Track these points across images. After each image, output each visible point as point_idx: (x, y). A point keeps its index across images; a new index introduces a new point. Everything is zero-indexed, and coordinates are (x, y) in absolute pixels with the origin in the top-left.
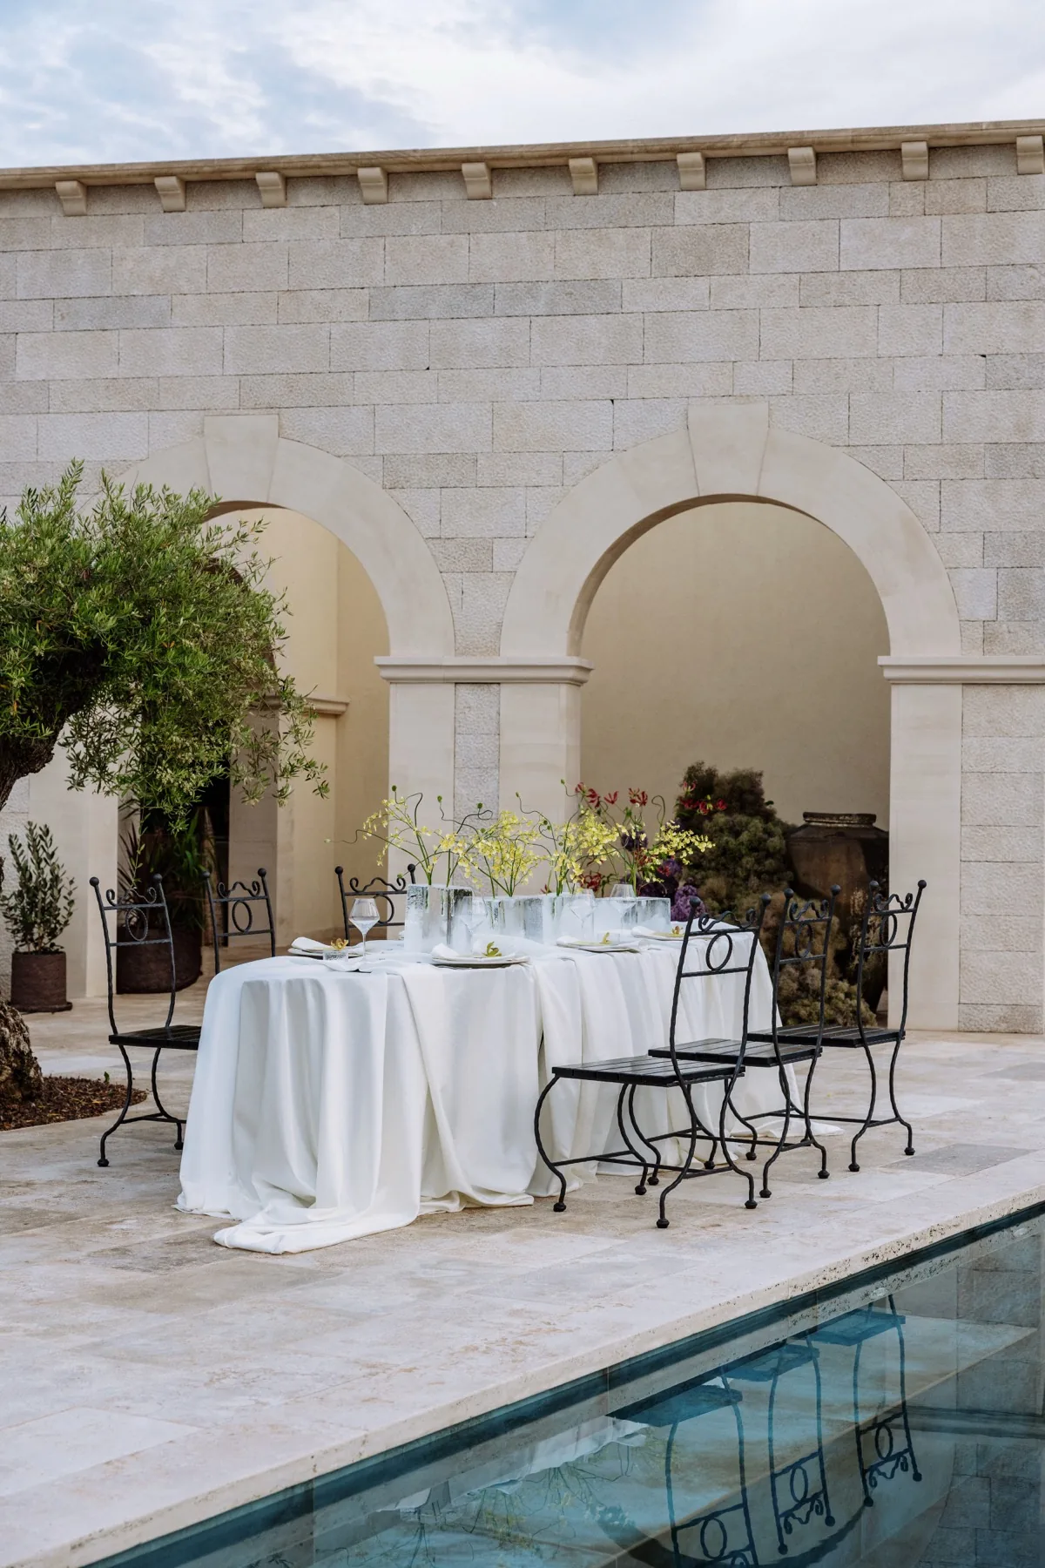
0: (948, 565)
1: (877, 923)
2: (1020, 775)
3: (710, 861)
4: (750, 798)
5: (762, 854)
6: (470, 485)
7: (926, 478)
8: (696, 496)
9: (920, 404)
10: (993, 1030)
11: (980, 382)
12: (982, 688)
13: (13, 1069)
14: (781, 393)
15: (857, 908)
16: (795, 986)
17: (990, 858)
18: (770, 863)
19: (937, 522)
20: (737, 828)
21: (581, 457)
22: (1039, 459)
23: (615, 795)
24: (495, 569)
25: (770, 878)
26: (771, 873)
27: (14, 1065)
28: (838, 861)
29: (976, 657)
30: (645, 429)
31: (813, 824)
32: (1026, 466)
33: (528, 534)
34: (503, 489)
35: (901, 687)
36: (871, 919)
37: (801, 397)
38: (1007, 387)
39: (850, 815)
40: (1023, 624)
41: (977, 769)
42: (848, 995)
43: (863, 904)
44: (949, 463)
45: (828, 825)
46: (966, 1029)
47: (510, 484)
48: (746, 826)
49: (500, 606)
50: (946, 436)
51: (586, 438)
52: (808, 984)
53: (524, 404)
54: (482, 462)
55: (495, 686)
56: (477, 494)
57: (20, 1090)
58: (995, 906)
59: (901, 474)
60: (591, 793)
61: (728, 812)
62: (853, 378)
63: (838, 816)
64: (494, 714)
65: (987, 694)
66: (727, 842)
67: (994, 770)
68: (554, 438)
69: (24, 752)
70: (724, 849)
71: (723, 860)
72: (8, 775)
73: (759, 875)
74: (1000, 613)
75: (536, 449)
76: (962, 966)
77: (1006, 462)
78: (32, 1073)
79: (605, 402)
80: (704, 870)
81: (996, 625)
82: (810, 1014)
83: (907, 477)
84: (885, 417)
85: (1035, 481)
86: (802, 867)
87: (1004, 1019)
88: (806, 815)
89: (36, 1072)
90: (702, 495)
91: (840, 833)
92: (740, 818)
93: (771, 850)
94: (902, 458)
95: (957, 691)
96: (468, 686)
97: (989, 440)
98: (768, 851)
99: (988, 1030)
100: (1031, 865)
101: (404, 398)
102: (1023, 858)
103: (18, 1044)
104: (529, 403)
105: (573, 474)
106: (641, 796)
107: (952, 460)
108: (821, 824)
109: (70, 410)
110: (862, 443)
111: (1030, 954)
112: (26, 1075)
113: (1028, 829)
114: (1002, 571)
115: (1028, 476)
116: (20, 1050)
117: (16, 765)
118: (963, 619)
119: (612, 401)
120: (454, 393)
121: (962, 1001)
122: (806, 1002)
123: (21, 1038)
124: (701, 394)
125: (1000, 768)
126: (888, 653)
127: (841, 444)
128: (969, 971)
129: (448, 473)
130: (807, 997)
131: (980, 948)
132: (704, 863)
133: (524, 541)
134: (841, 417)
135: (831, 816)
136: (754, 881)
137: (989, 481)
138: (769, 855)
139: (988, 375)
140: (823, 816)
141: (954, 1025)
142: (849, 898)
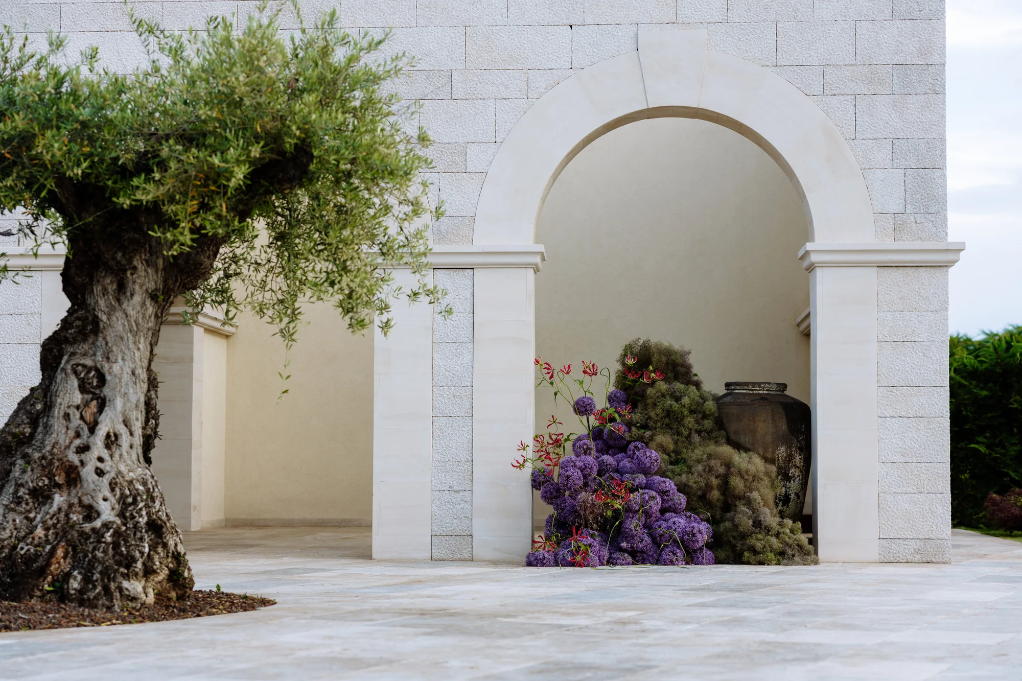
0: (863, 167)
1: (796, 474)
2: (929, 343)
3: (656, 423)
4: (682, 370)
5: (700, 415)
6: (446, 98)
7: (843, 93)
8: (645, 107)
9: (837, 31)
10: (910, 561)
11: (887, 13)
12: (894, 270)
13: (169, 569)
14: (718, 20)
15: (781, 461)
16: (751, 522)
17: (903, 414)
18: (708, 424)
19: (853, 130)
20: (677, 394)
21: (544, 74)
22: (938, 77)
23: (569, 367)
24: (468, 170)
25: (708, 435)
26: (709, 432)
27: (171, 565)
28: (765, 421)
29: (889, 244)
30: (599, 50)
31: (737, 391)
32: (927, 84)
33: (498, 140)
34: (475, 101)
35: (825, 269)
36: (792, 470)
37: (735, 25)
38: (910, 17)
39: (770, 383)
40: (927, 216)
41: (891, 339)
42: (792, 531)
43: (786, 458)
44: (862, 81)
45: (751, 392)
46: (885, 561)
47: (481, 97)
48: (684, 394)
49: (473, 202)
50: (859, 58)
51: (548, 58)
52: (760, 521)
53: (493, 28)
54: (456, 77)
55: (469, 271)
56: (452, 105)
57: (174, 590)
58: (908, 455)
59: (822, 90)
60: (547, 366)
61: (666, 380)
62: (779, 9)
63: (760, 384)
64: (469, 296)
65: (898, 274)
66: (671, 406)
67: (905, 339)
68: (520, 58)
69: (193, 267)
70: (668, 411)
71: (667, 421)
72: (173, 290)
73: (699, 432)
74: (908, 206)
75: (504, 67)
76: (881, 506)
77: (911, 80)
78: (186, 574)
79: (565, 27)
80: (650, 430)
81: (905, 217)
82: (764, 547)
83: (827, 92)
84: (807, 42)
85: (936, 97)
86: (732, 427)
87: (918, 551)
88: (728, 385)
89: (189, 573)
90: (650, 106)
91: (763, 398)
92: (679, 386)
93: (707, 412)
94: (822, 77)
95: (873, 272)
96: (443, 271)
97: (895, 62)
98: (704, 413)
99: (905, 561)
100: (939, 419)
101: (386, 22)
102: (931, 413)
103: (176, 545)
104: (497, 28)
105: (537, 88)
106: (591, 368)
107: (864, 78)
108: (744, 391)
109: (80, 29)
110: (787, 63)
111: (938, 495)
112: (181, 575)
113: (935, 388)
114: (908, 171)
115: (929, 91)
116: (177, 551)
117: (181, 279)
118: (876, 212)
119: (571, 26)
120: (431, 19)
121: (881, 537)
122: (760, 536)
123: (178, 540)
124: (649, 21)
125: (909, 338)
126: (813, 240)
127: (770, 64)
128: (888, 511)
129: (426, 87)
130: (760, 533)
131: (896, 491)
132: (651, 424)
133: (493, 145)
134: (769, 41)
135: (753, 384)
136: (696, 438)
137: (897, 96)
138: (705, 416)
139: (894, 7)
140: (746, 384)
141: (876, 557)
142: (773, 452)
